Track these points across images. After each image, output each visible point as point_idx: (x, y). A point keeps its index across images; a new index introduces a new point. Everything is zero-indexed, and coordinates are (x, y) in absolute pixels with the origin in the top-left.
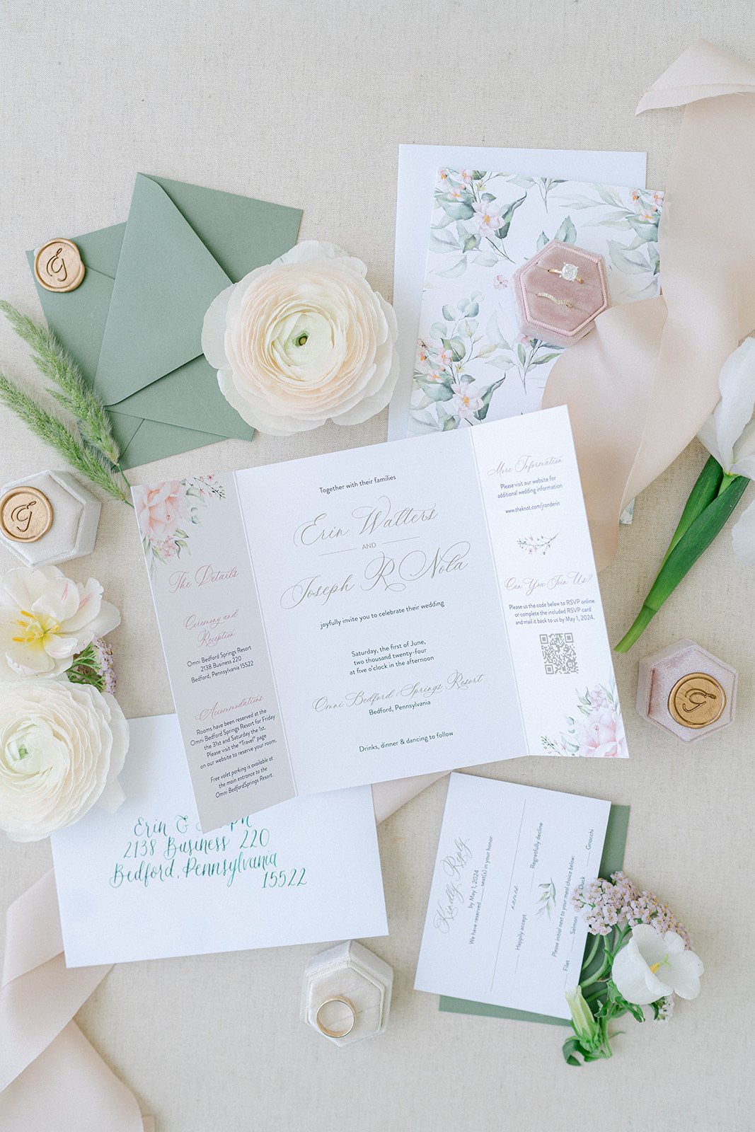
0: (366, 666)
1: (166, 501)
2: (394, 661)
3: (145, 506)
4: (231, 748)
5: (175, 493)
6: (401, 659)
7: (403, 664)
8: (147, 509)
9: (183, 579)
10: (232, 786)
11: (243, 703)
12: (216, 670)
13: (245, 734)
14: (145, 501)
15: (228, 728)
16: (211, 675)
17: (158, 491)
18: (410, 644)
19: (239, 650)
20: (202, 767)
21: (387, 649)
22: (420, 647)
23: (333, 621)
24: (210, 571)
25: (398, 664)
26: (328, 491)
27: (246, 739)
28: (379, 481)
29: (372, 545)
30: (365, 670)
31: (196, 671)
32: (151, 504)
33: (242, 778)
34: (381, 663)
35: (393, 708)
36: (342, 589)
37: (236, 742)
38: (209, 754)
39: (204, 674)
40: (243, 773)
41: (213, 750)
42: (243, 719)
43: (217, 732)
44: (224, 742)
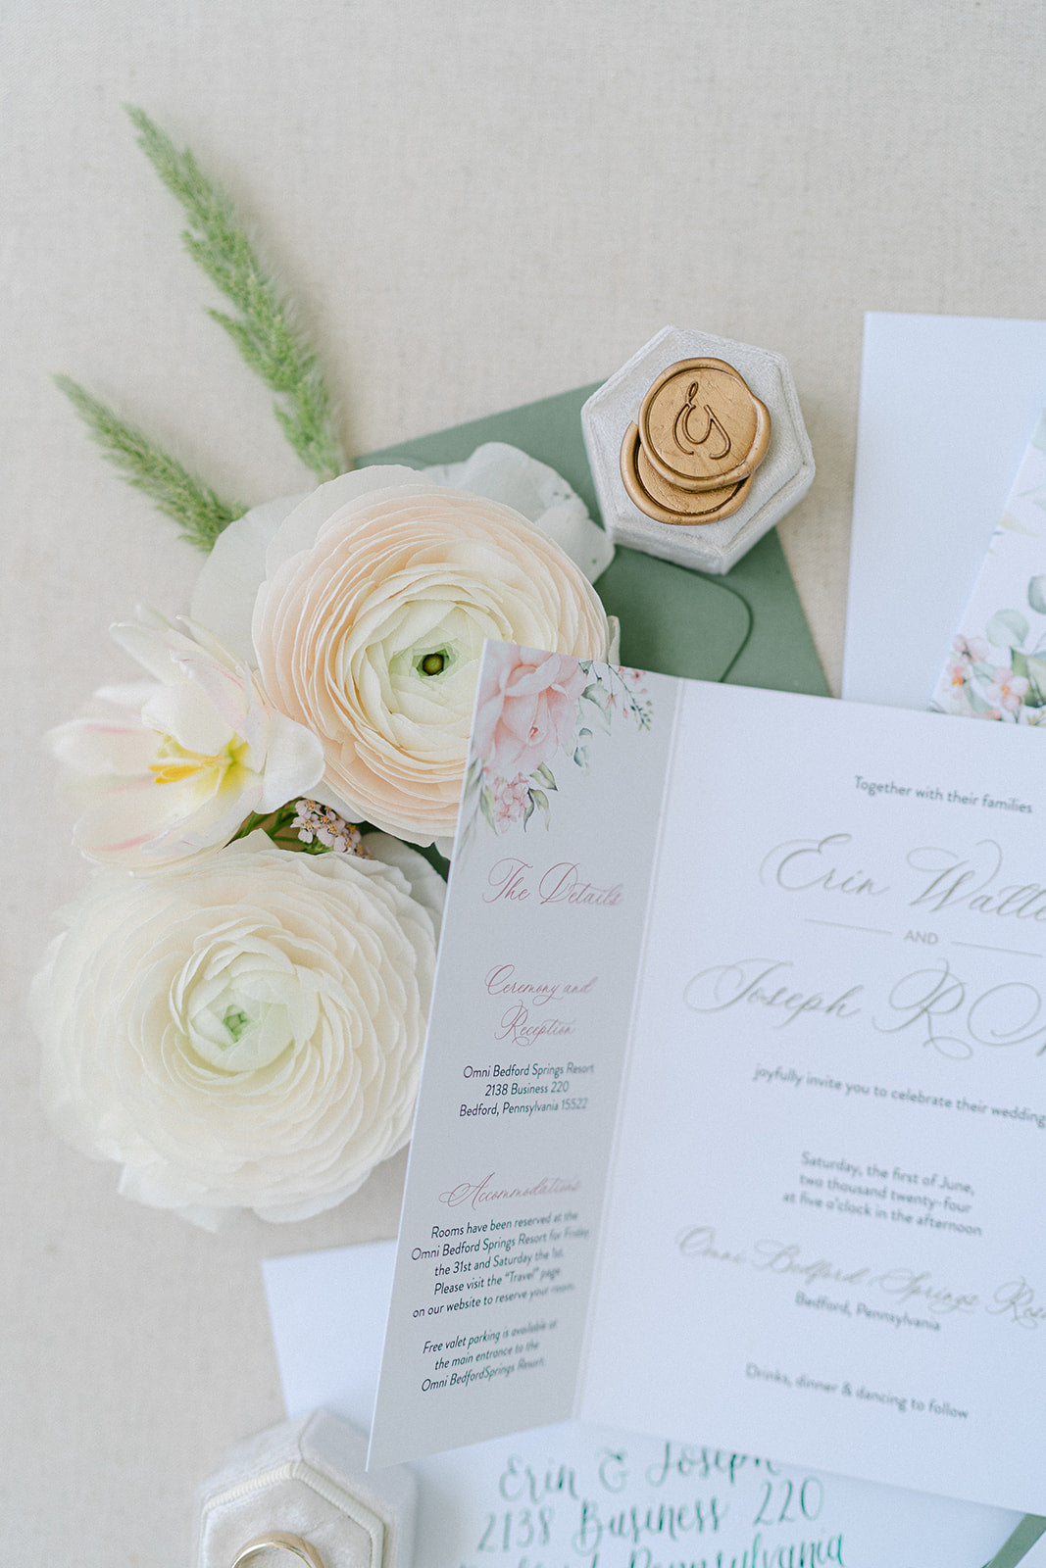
0: (825, 1194)
1: (541, 694)
2: (888, 1204)
3: (498, 691)
4: (485, 1283)
5: (562, 684)
6: (906, 1209)
7: (908, 1219)
8: (500, 699)
9: (518, 877)
10: (461, 1370)
11: (541, 1189)
12: (515, 1100)
13: (524, 1259)
14: (503, 682)
15: (493, 1236)
16: (500, 1109)
17: (534, 667)
18: (940, 1181)
19: (573, 1069)
20: (417, 1313)
21: (884, 1174)
22: (958, 1197)
23: (785, 1071)
24: (571, 879)
25: (897, 1216)
26: (873, 789)
27: (521, 1269)
28: (992, 804)
29: (929, 939)
30: (819, 1203)
31: (474, 1092)
32: (512, 692)
33: (487, 1355)
34: (858, 1201)
35: (853, 1308)
36: (830, 1009)
37: (499, 1272)
38: (441, 1288)
39: (489, 1103)
40: (490, 1346)
41: (448, 1280)
42: (529, 1222)
43: (471, 1239)
44: (477, 1267)
